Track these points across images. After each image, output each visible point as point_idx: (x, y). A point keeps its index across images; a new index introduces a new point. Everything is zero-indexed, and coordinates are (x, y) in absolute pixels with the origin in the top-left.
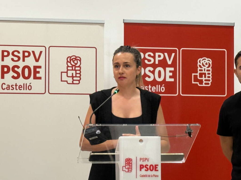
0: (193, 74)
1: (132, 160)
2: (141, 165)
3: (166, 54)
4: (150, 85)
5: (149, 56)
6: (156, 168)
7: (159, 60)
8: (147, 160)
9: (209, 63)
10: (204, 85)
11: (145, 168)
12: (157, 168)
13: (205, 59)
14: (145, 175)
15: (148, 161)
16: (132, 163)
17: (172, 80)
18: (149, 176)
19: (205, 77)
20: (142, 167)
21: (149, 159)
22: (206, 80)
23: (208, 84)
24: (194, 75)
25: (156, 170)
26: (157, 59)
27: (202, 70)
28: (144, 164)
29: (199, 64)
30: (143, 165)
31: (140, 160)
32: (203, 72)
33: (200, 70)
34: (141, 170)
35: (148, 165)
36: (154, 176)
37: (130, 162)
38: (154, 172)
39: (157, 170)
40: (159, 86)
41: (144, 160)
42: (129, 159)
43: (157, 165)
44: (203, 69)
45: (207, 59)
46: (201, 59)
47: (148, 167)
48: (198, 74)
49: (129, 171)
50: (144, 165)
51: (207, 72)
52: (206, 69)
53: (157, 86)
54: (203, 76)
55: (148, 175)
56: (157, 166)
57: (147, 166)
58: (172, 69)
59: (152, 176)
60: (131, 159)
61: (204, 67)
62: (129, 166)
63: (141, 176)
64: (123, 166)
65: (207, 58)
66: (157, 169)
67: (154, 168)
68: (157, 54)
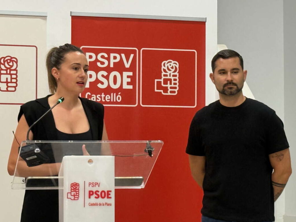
0: (156, 80)
1: (79, 186)
2: (90, 192)
3: (123, 56)
4: (103, 94)
5: (103, 57)
6: (108, 194)
7: (114, 63)
8: (97, 185)
9: (176, 67)
10: (169, 94)
11: (95, 195)
12: (110, 194)
13: (171, 62)
14: (95, 203)
15: (99, 186)
16: (79, 189)
17: (131, 87)
18: (100, 205)
19: (171, 84)
20: (91, 193)
21: (100, 183)
22: (171, 88)
23: (174, 92)
24: (157, 82)
25: (108, 198)
26: (112, 61)
27: (166, 75)
28: (94, 189)
29: (163, 67)
30: (92, 192)
31: (89, 185)
32: (168, 77)
33: (164, 75)
34: (90, 197)
35: (98, 191)
36: (106, 205)
37: (76, 188)
38: (106, 200)
39: (110, 198)
40: (115, 94)
41: (94, 184)
42: (75, 184)
43: (110, 191)
44: (168, 74)
45: (173, 62)
46: (166, 62)
47: (99, 193)
48: (162, 80)
49: (75, 199)
50: (94, 191)
51: (172, 78)
52: (172, 74)
53: (112, 94)
54: (169, 82)
55: (98, 203)
56: (109, 193)
57: (97, 193)
58: (131, 74)
59: (104, 205)
60: (78, 184)
61: (169, 72)
62: (75, 193)
63: (90, 204)
64: (68, 193)
65: (173, 60)
66: (109, 196)
67: (106, 194)
68: (112, 55)
